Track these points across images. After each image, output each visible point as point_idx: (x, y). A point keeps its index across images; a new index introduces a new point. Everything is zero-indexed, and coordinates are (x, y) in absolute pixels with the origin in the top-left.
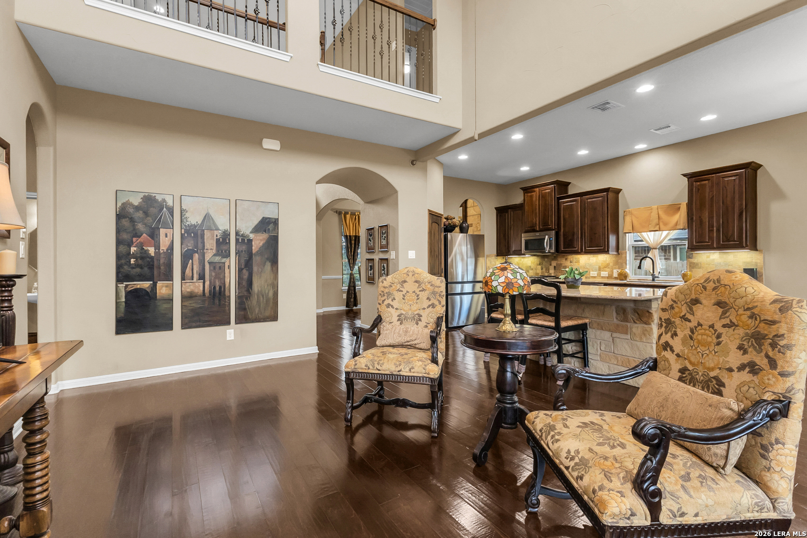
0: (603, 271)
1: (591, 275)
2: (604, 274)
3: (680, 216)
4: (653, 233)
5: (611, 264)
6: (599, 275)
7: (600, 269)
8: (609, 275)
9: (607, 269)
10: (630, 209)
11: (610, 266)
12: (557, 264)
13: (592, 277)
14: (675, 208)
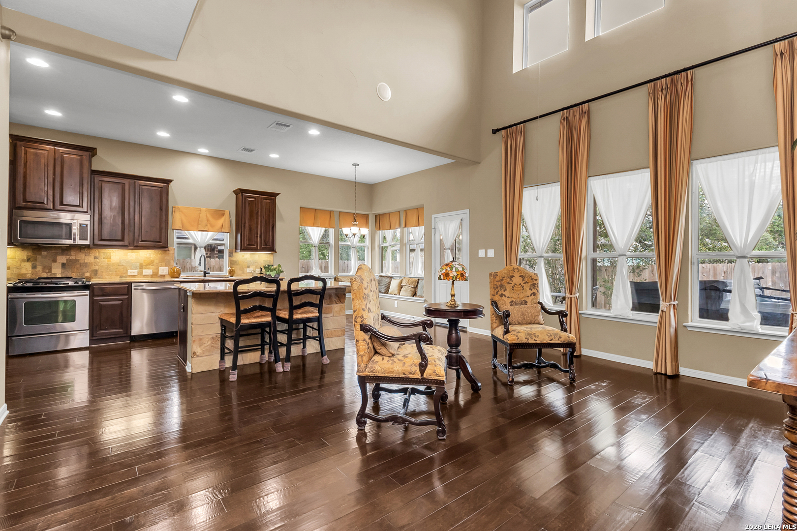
0: (145, 269)
1: (129, 274)
2: (148, 272)
3: (225, 220)
4: (200, 232)
5: (156, 261)
6: (140, 273)
7: (141, 267)
8: (153, 273)
9: (150, 266)
10: (179, 206)
11: (154, 264)
12: (67, 260)
13: (130, 276)
14: (220, 213)
